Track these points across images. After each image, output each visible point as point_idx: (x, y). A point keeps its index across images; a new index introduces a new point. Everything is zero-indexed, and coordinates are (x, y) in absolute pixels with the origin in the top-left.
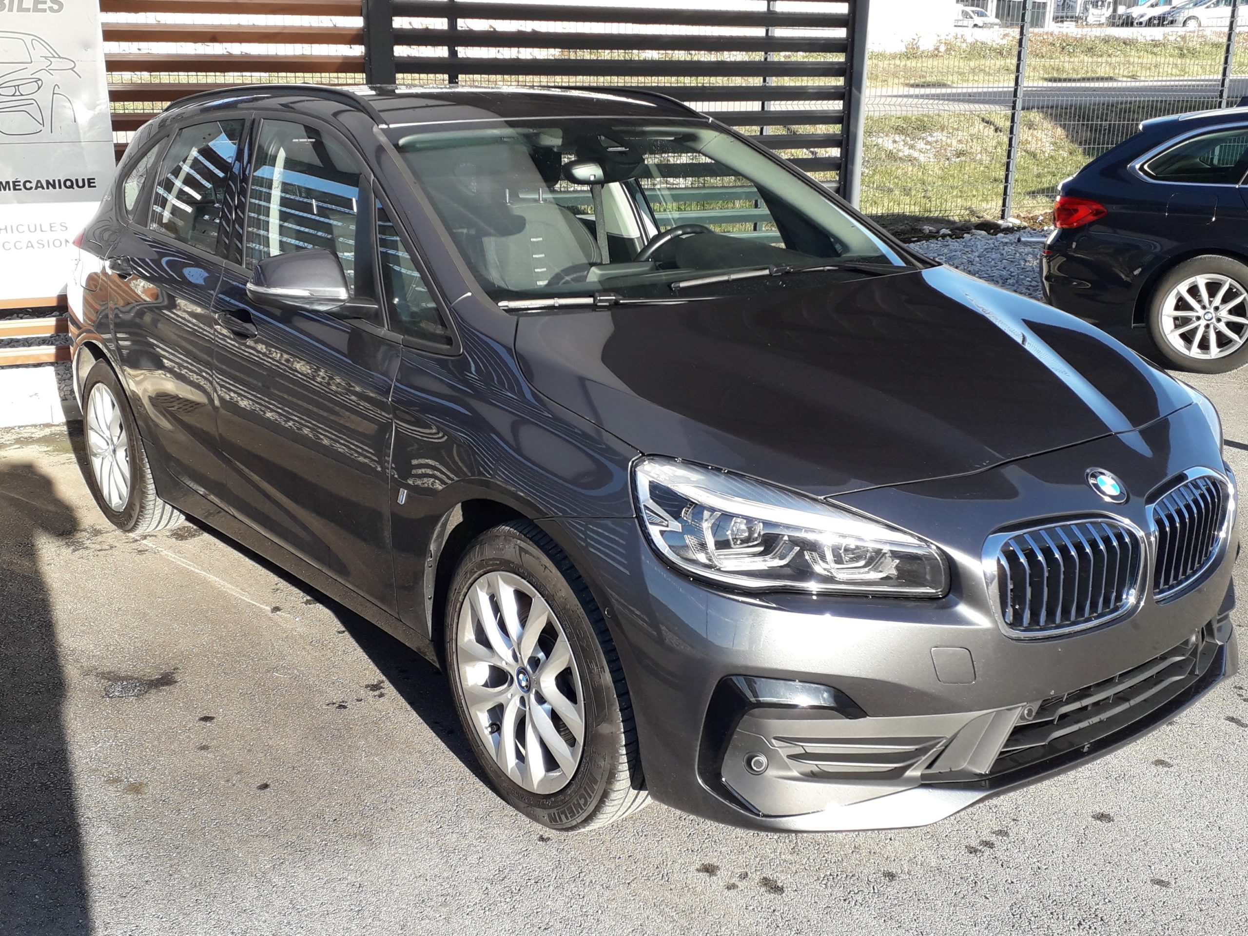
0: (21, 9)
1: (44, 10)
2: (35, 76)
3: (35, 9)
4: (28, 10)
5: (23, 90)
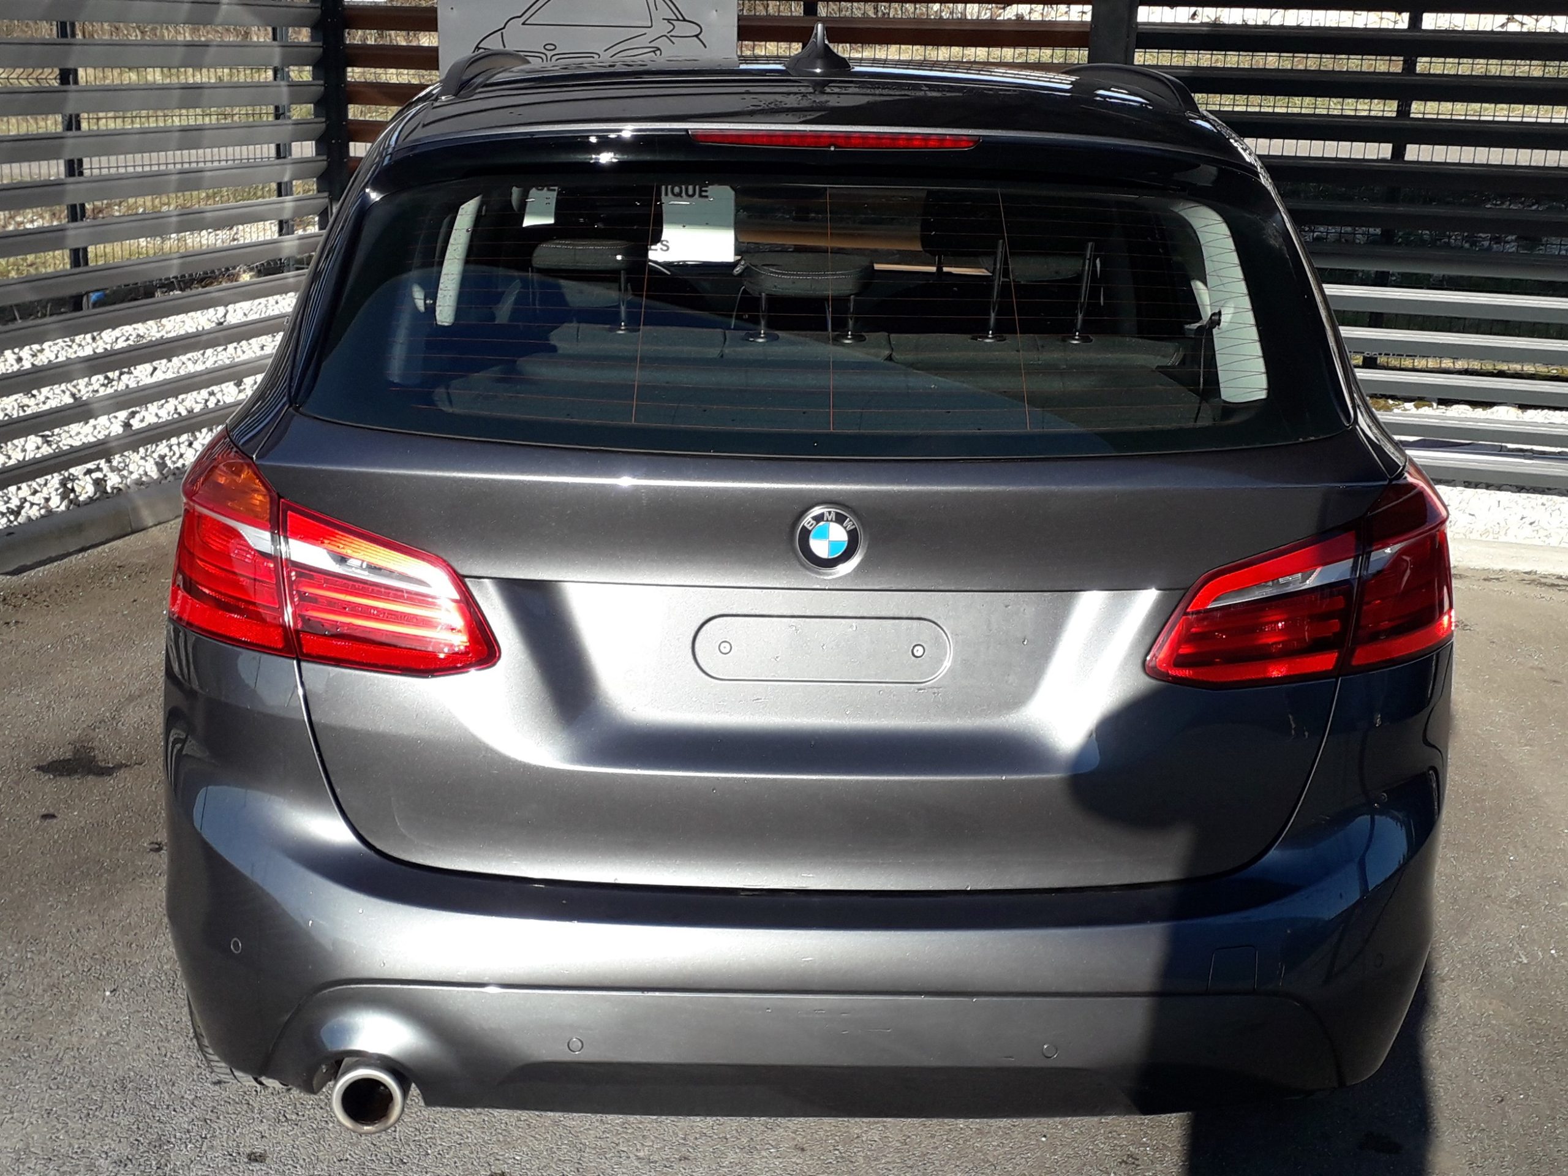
2: (652, 45)
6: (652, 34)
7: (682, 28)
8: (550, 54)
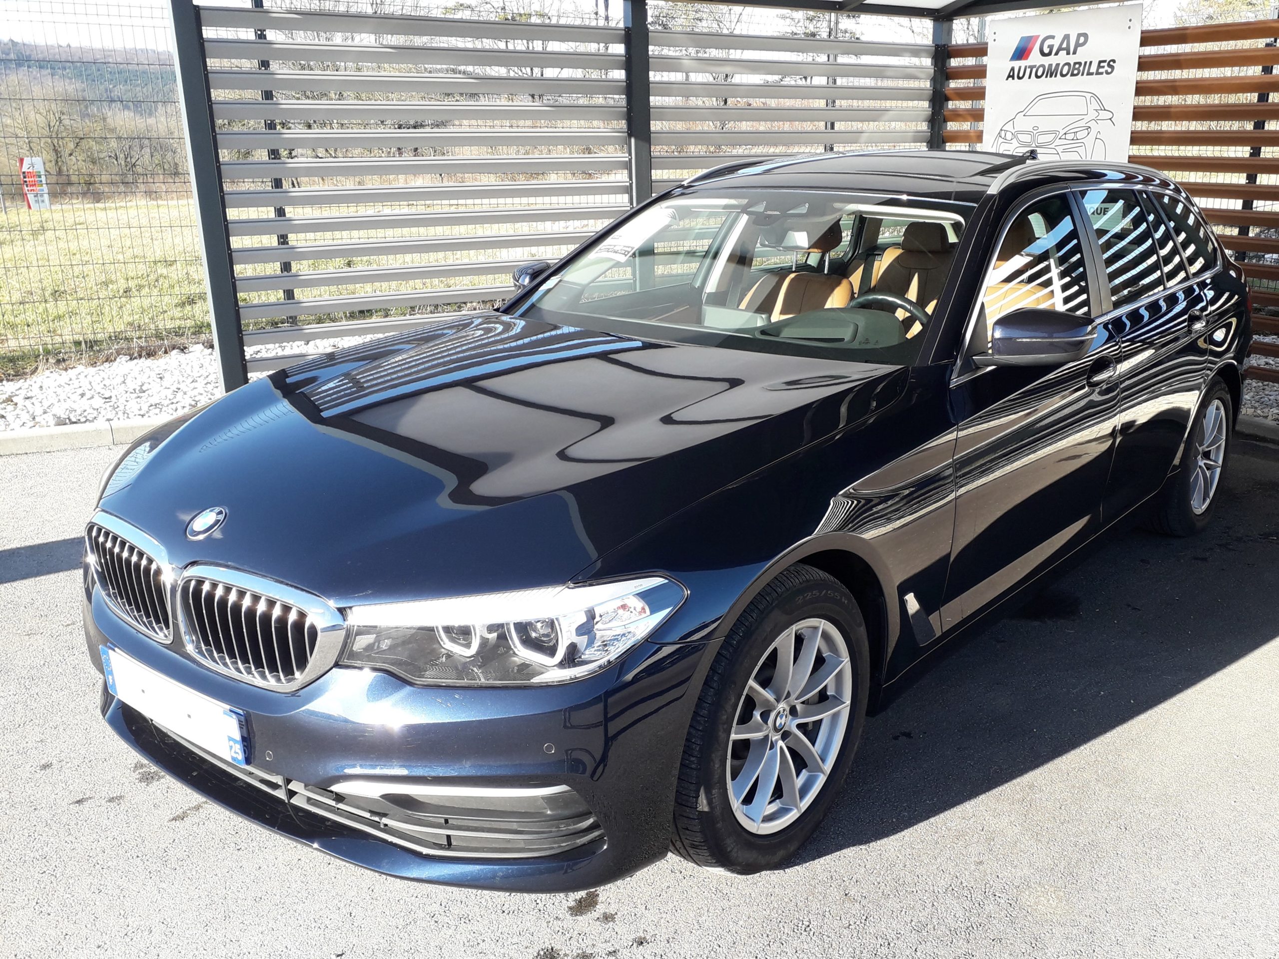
0: (1089, 74)
1: (1102, 73)
2: (1087, 125)
3: (1098, 73)
4: (1092, 74)
5: (1079, 135)
6: (1087, 119)
7: (1105, 115)
8: (1035, 132)
